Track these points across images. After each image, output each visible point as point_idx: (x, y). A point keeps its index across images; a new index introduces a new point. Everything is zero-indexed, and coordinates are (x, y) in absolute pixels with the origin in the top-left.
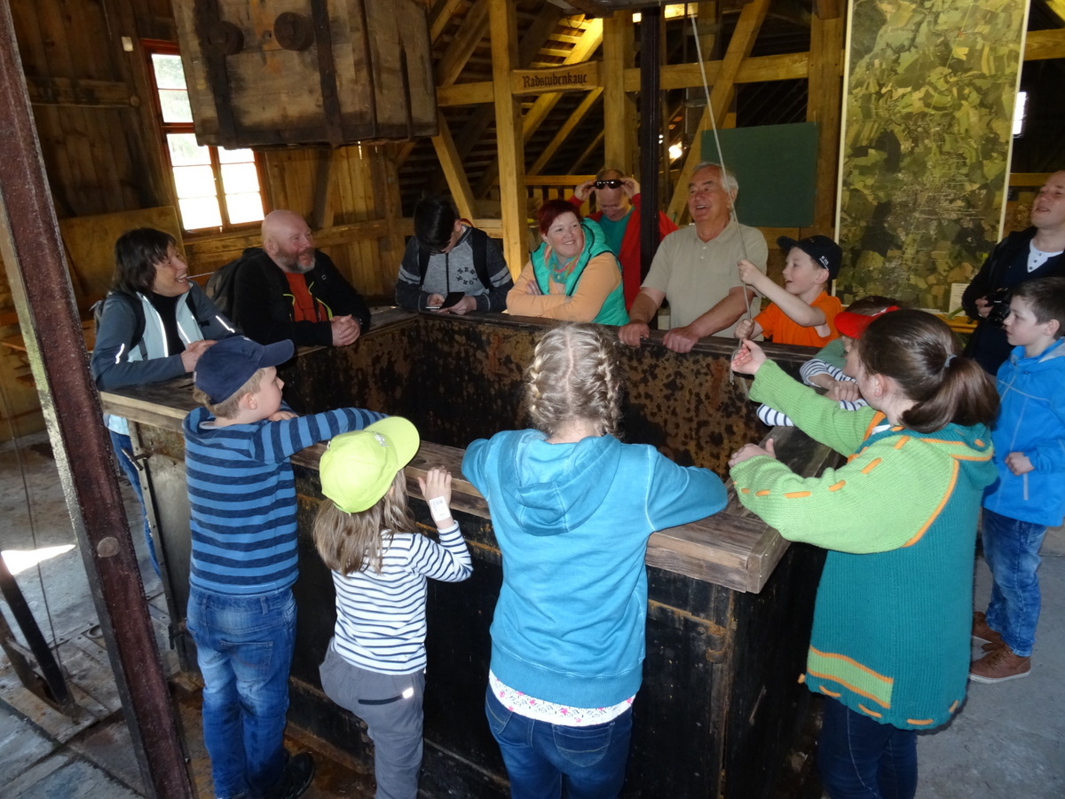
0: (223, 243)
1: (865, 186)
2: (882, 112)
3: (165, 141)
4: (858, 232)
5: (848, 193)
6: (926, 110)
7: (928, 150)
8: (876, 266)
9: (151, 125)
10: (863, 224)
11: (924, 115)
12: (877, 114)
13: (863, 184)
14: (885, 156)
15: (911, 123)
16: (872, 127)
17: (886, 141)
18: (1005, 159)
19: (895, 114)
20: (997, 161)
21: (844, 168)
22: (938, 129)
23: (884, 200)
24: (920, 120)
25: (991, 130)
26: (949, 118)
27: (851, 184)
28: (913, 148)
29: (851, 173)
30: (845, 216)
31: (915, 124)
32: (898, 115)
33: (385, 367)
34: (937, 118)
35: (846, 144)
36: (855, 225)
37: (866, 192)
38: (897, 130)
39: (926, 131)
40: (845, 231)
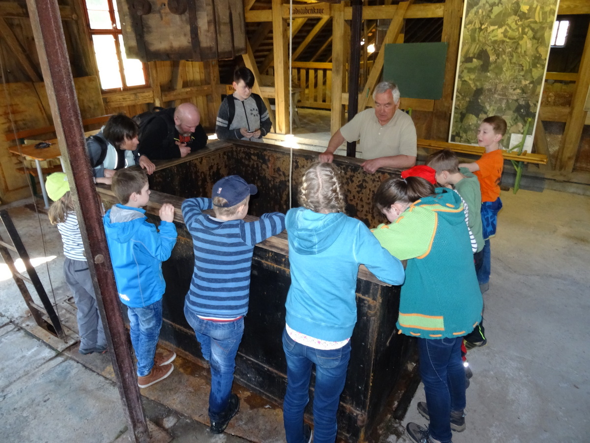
0: (123, 97)
1: (470, 79)
2: (481, 39)
3: (91, 39)
4: (464, 104)
5: (461, 82)
6: (505, 39)
7: (504, 61)
8: (473, 123)
9: (84, 30)
10: (468, 99)
11: (503, 42)
12: (479, 40)
13: (469, 77)
14: (481, 63)
15: (496, 46)
16: (476, 47)
17: (482, 55)
18: (543, 68)
19: (488, 41)
20: (539, 69)
21: (459, 69)
22: (510, 50)
23: (479, 87)
24: (501, 44)
25: (538, 52)
26: (516, 44)
27: (462, 77)
28: (496, 60)
29: (463, 71)
30: (459, 95)
31: (498, 46)
32: (490, 41)
33: (215, 171)
34: (510, 44)
35: (461, 55)
36: (464, 100)
37: (470, 82)
38: (489, 49)
39: (504, 51)
40: (458, 103)
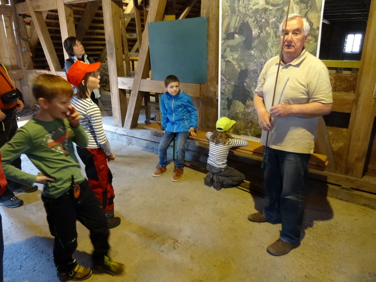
1: (233, 59)
2: (241, 9)
4: (230, 88)
5: (224, 63)
6: (267, 6)
7: (268, 34)
8: (240, 110)
10: (233, 83)
11: (265, 10)
12: (239, 11)
13: (233, 57)
14: (244, 39)
15: (258, 16)
16: (236, 19)
17: (244, 29)
19: (249, 10)
21: (222, 47)
22: (274, 20)
23: (244, 68)
24: (263, 14)
26: (280, 12)
27: (226, 57)
28: (259, 33)
29: (225, 50)
30: (224, 78)
31: (261, 17)
32: (251, 11)
34: (273, 12)
35: (222, 31)
36: (229, 84)
37: (234, 63)
38: (250, 21)
39: (267, 22)
40: (224, 87)
